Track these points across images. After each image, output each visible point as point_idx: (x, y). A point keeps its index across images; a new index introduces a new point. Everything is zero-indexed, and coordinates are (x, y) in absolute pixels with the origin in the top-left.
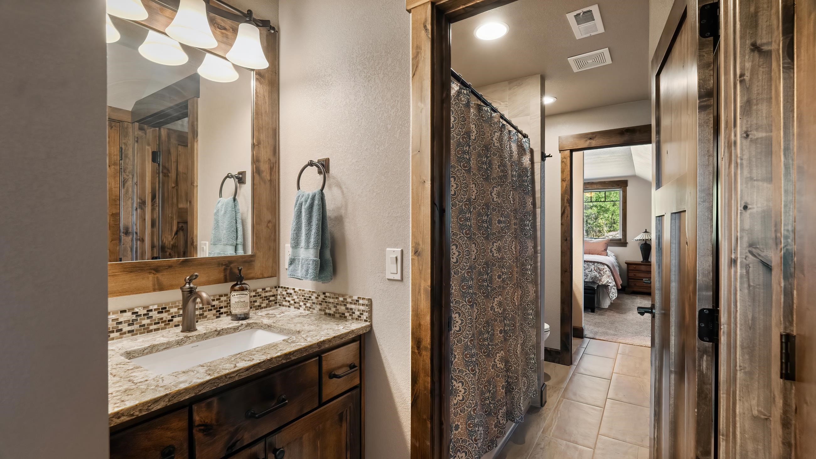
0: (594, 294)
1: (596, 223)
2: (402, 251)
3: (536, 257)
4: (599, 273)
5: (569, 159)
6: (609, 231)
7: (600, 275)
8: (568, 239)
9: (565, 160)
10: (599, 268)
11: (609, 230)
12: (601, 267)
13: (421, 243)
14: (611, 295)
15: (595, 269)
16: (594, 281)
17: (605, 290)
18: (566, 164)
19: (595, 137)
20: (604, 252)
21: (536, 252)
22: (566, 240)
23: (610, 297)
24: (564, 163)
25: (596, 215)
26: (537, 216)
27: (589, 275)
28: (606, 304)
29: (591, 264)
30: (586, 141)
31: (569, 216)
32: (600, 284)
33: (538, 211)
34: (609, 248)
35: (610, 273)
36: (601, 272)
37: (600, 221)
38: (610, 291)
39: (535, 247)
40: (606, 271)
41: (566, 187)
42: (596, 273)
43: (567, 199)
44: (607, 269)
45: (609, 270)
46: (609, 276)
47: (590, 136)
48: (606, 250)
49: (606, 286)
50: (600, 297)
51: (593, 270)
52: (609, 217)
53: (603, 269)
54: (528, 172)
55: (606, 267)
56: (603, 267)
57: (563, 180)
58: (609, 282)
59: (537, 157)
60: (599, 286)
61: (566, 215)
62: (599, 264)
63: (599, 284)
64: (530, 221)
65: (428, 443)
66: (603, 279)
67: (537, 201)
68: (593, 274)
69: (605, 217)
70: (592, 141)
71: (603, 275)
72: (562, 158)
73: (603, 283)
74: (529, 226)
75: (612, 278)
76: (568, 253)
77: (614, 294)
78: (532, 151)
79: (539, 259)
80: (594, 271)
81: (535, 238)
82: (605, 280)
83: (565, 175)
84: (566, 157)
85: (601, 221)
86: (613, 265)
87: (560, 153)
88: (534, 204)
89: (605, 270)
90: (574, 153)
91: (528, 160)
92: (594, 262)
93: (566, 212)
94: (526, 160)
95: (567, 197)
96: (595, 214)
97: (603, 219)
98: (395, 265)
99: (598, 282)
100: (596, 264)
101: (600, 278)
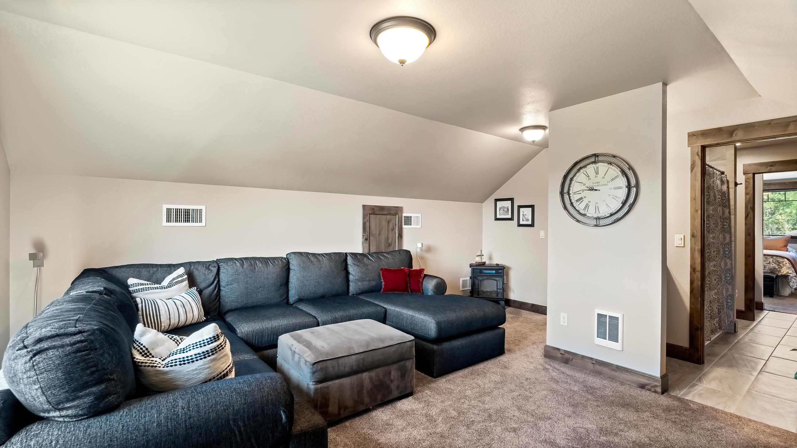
0: (774, 281)
1: (773, 219)
2: (684, 236)
3: (731, 244)
4: (778, 265)
5: (752, 180)
6: (793, 229)
7: (779, 267)
8: (752, 234)
9: (748, 180)
10: (778, 261)
11: (792, 227)
12: (780, 260)
13: (695, 233)
14: (791, 284)
15: (774, 261)
16: (773, 271)
17: (784, 280)
18: (749, 183)
19: (775, 165)
20: (783, 248)
21: (731, 241)
22: (750, 235)
23: (791, 285)
24: (748, 182)
25: (773, 209)
26: (732, 220)
27: (768, 267)
28: (787, 292)
29: (770, 257)
30: (767, 167)
31: (752, 218)
32: (780, 274)
33: (732, 217)
34: (789, 245)
35: (791, 266)
36: (780, 264)
37: (778, 217)
38: (790, 280)
39: (730, 238)
40: (786, 264)
41: (750, 198)
42: (775, 265)
43: (750, 207)
44: (787, 262)
45: (789, 263)
46: (789, 268)
47: (770, 164)
48: (786, 246)
49: (786, 277)
50: (780, 286)
51: (771, 262)
52: (791, 213)
53: (783, 262)
54: (725, 194)
55: (786, 260)
56: (783, 260)
57: (746, 194)
58: (789, 272)
59: (732, 185)
60: (777, 276)
61: (749, 218)
62: (778, 258)
63: (778, 274)
64: (727, 223)
65: (700, 306)
66: (783, 270)
67: (731, 211)
68: (772, 266)
69: (786, 212)
70: (772, 167)
71: (782, 267)
72: (745, 179)
73: (783, 274)
74: (726, 226)
75: (793, 269)
76: (752, 244)
77: (794, 283)
78: (728, 182)
79: (733, 245)
80: (773, 263)
81: (730, 233)
82: (785, 271)
83: (748, 190)
84: (749, 178)
85: (780, 217)
86: (794, 258)
87: (744, 175)
88: (730, 213)
89: (784, 263)
90: (756, 175)
91: (726, 187)
92: (772, 256)
93: (749, 215)
94: (725, 188)
95: (750, 205)
96: (771, 208)
97: (782, 215)
98: (681, 241)
99: (777, 273)
100: (774, 258)
101: (779, 269)
